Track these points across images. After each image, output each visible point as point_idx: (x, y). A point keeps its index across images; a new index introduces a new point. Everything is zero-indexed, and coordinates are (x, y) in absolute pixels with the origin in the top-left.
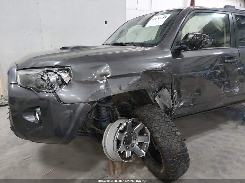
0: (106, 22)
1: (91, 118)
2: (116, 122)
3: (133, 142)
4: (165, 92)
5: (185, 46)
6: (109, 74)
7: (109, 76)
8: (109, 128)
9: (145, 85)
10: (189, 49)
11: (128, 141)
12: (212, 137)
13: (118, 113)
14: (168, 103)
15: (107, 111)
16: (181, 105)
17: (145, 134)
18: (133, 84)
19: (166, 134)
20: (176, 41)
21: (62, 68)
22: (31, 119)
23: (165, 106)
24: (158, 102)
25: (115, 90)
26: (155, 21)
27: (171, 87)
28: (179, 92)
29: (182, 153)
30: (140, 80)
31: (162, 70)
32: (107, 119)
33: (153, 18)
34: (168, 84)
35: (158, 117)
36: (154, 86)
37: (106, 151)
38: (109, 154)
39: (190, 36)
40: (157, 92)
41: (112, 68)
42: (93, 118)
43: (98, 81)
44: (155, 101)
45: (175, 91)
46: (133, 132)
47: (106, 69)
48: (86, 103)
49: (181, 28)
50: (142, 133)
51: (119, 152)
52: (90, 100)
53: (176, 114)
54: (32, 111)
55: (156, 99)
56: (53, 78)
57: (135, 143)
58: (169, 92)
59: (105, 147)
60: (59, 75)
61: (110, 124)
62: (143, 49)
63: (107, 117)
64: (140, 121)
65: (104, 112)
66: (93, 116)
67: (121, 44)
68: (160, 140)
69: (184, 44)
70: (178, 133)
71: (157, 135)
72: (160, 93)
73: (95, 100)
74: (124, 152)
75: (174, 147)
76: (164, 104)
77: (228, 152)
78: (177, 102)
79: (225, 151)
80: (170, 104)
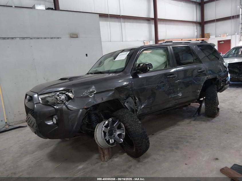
0: (87, 55)
1: (85, 123)
2: (101, 123)
3: (114, 134)
4: (130, 99)
5: (138, 71)
6: (95, 92)
7: (95, 93)
8: (98, 126)
9: (117, 96)
10: (142, 72)
11: (111, 133)
12: (172, 131)
13: (102, 117)
14: (133, 106)
15: (95, 116)
16: (142, 107)
17: (122, 128)
18: (110, 96)
19: (132, 123)
20: (133, 68)
21: (68, 91)
22: (50, 123)
23: (131, 108)
24: (127, 106)
25: (99, 101)
26: (121, 56)
27: (133, 96)
28: (139, 99)
29: (143, 134)
30: (114, 93)
31: (126, 86)
32: (96, 122)
33: (119, 55)
34: (132, 95)
35: (127, 114)
36: (123, 96)
37: (97, 141)
38: (100, 143)
39: (141, 65)
40: (126, 100)
41: (96, 88)
42: (86, 122)
43: (89, 96)
44: (125, 106)
45: (137, 99)
46: (113, 127)
47: (93, 88)
48: (83, 109)
49: (136, 60)
50: (119, 127)
51: (106, 139)
52: (85, 107)
53: (140, 113)
54: (51, 118)
55: (125, 104)
56: (63, 97)
57: (116, 134)
58: (133, 99)
59: (96, 138)
60: (66, 95)
61: (98, 124)
62: (114, 75)
63: (96, 121)
64: (117, 119)
65: (93, 118)
66: (87, 121)
67: (101, 73)
68: (129, 127)
69: (138, 70)
70: (139, 122)
71: (127, 125)
72: (127, 100)
73: (88, 107)
74: (109, 140)
75: (138, 130)
76: (130, 107)
77: (182, 138)
78: (139, 106)
79: (179, 138)
80: (134, 106)
